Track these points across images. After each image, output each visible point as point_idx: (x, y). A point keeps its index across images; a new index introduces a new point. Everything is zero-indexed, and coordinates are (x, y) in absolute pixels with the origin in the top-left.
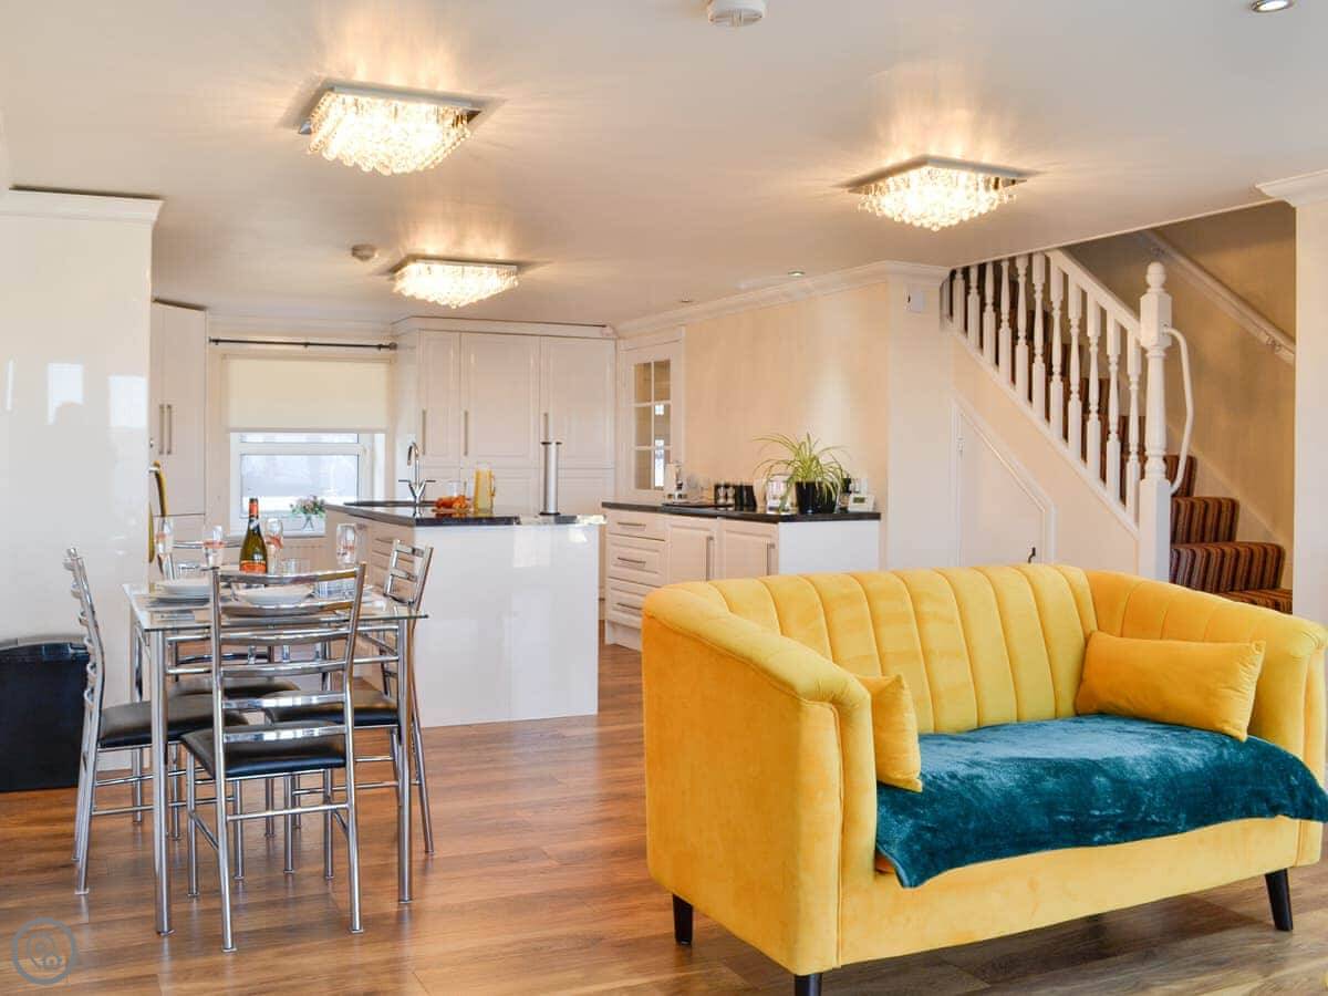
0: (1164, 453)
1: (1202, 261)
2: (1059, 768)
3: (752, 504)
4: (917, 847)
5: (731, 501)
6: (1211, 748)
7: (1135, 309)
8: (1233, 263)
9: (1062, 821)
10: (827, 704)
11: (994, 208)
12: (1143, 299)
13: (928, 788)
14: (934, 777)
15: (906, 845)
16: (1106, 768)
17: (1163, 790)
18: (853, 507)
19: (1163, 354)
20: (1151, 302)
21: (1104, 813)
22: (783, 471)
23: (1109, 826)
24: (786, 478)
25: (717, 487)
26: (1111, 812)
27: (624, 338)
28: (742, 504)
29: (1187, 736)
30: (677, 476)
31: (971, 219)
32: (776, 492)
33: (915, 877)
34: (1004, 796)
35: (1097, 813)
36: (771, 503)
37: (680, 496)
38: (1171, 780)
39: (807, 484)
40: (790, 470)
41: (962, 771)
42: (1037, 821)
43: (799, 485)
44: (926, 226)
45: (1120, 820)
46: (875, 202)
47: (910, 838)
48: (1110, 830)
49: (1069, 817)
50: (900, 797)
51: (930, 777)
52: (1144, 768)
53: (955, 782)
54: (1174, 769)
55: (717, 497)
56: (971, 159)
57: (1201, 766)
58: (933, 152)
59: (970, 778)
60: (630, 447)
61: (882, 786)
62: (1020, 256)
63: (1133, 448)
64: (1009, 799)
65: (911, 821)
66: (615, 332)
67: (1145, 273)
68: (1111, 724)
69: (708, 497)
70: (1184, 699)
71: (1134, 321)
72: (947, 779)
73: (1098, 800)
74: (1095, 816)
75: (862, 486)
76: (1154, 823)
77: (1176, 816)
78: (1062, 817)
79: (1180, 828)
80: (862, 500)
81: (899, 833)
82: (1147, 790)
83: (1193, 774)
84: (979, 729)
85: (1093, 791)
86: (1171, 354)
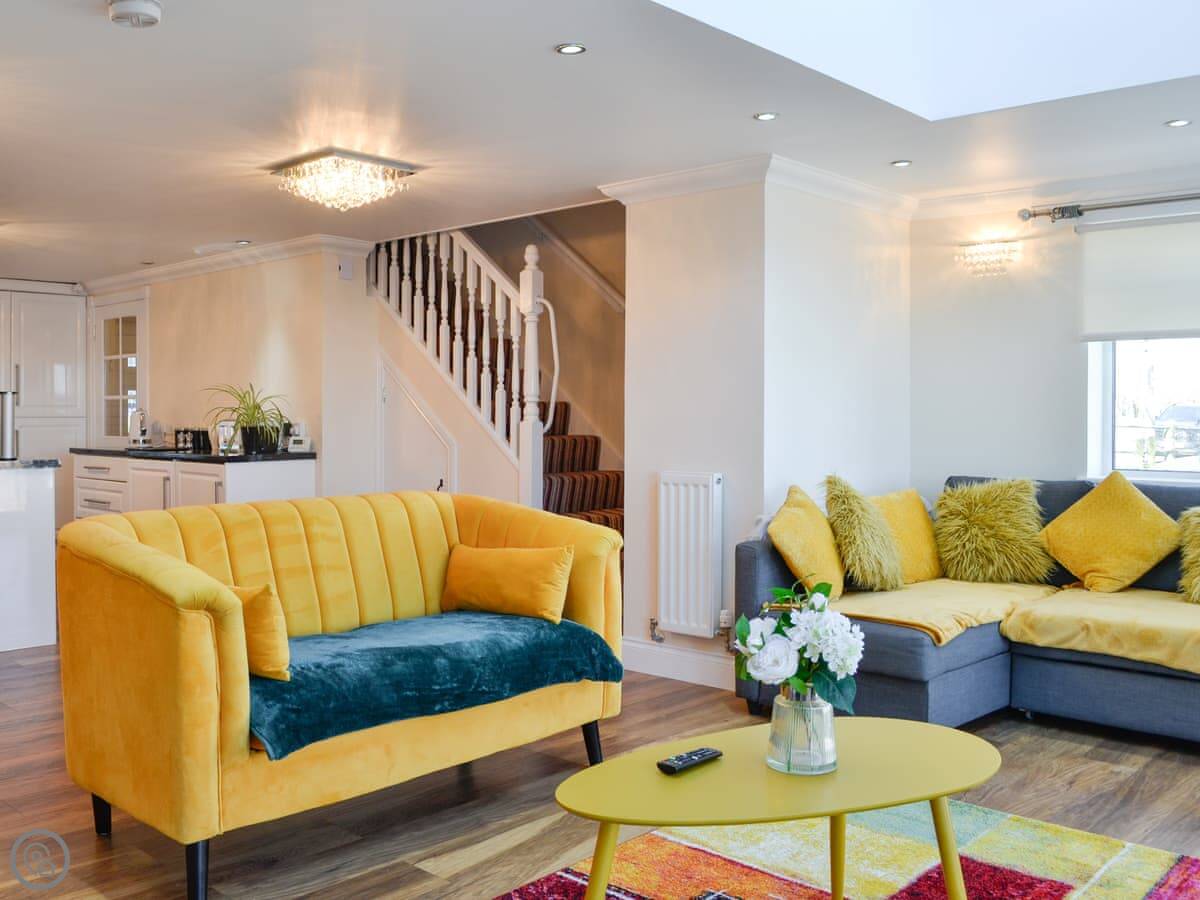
0: (537, 400)
1: (576, 244)
2: (406, 654)
3: (208, 447)
4: (283, 726)
5: (189, 445)
6: (531, 630)
7: (516, 282)
8: (594, 246)
9: (407, 697)
10: (202, 611)
11: (391, 194)
12: (522, 274)
13: (297, 678)
14: (303, 668)
15: (274, 725)
16: (447, 651)
17: (491, 666)
18: (293, 448)
19: (537, 319)
20: (527, 276)
21: (443, 687)
22: (228, 418)
23: (447, 697)
24: (233, 423)
25: (178, 432)
26: (449, 686)
27: (94, 295)
28: (199, 448)
29: (515, 622)
30: (142, 422)
31: (372, 202)
32: (226, 436)
33: (280, 751)
34: (360, 680)
35: (437, 687)
36: (222, 447)
37: (144, 441)
38: (498, 658)
39: (250, 428)
40: (235, 416)
41: (326, 661)
42: (386, 698)
43: (244, 429)
44: (336, 207)
45: (456, 692)
46: (292, 184)
47: (276, 719)
48: (448, 700)
49: (414, 693)
50: (271, 686)
51: (299, 669)
52: (477, 649)
53: (319, 671)
54: (501, 648)
55: (177, 442)
56: (369, 152)
57: (522, 644)
58: (338, 144)
59: (333, 667)
60: (100, 396)
61: (257, 679)
62: (430, 235)
63: (515, 396)
64: (364, 682)
65: (278, 705)
66: (85, 288)
67: (524, 252)
68: (463, 617)
69: (170, 442)
70: (515, 594)
71: (515, 292)
72: (313, 669)
73: (438, 677)
74: (435, 690)
75: (301, 430)
76: (484, 692)
77: (502, 686)
78: (408, 693)
79: (506, 695)
80: (300, 442)
81: (268, 716)
82: (478, 666)
83: (516, 652)
84: (362, 627)
85: (434, 670)
86: (543, 319)
